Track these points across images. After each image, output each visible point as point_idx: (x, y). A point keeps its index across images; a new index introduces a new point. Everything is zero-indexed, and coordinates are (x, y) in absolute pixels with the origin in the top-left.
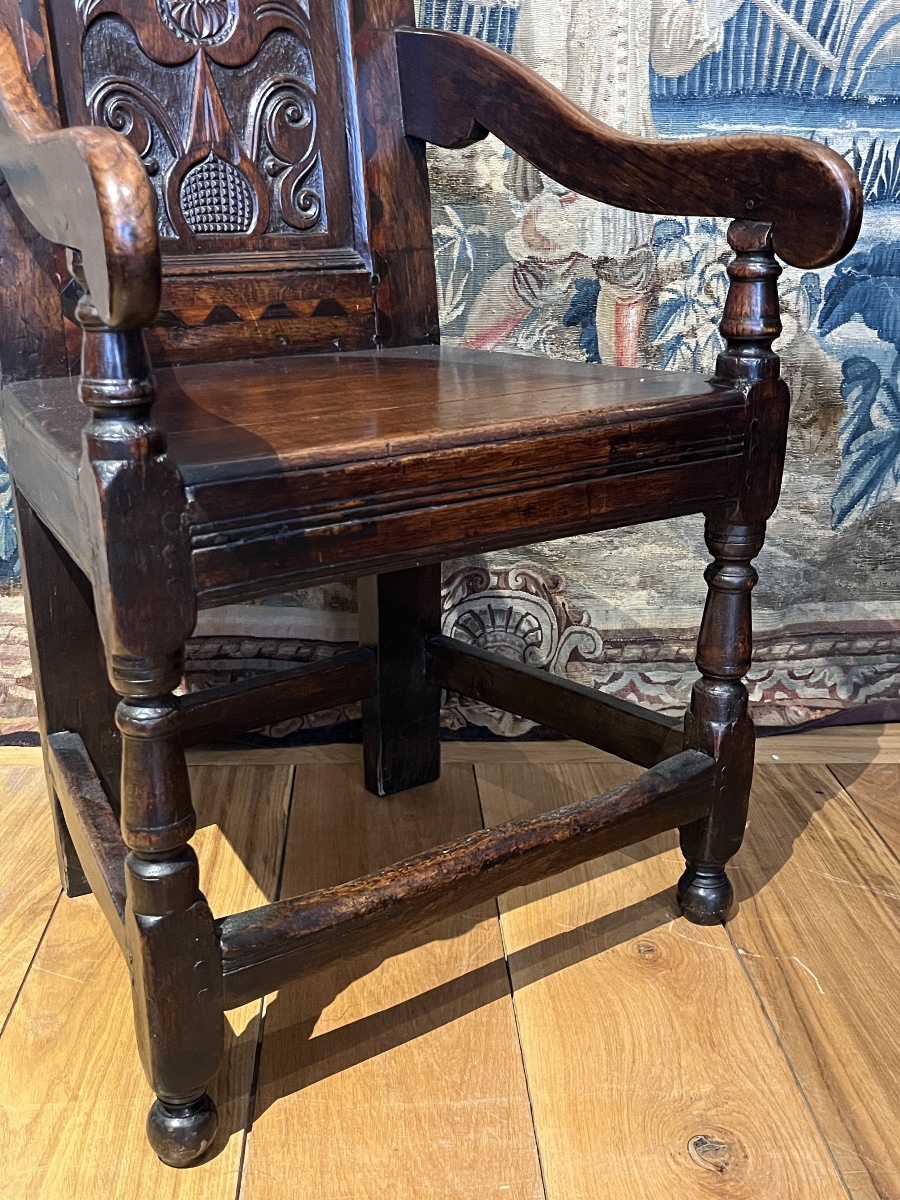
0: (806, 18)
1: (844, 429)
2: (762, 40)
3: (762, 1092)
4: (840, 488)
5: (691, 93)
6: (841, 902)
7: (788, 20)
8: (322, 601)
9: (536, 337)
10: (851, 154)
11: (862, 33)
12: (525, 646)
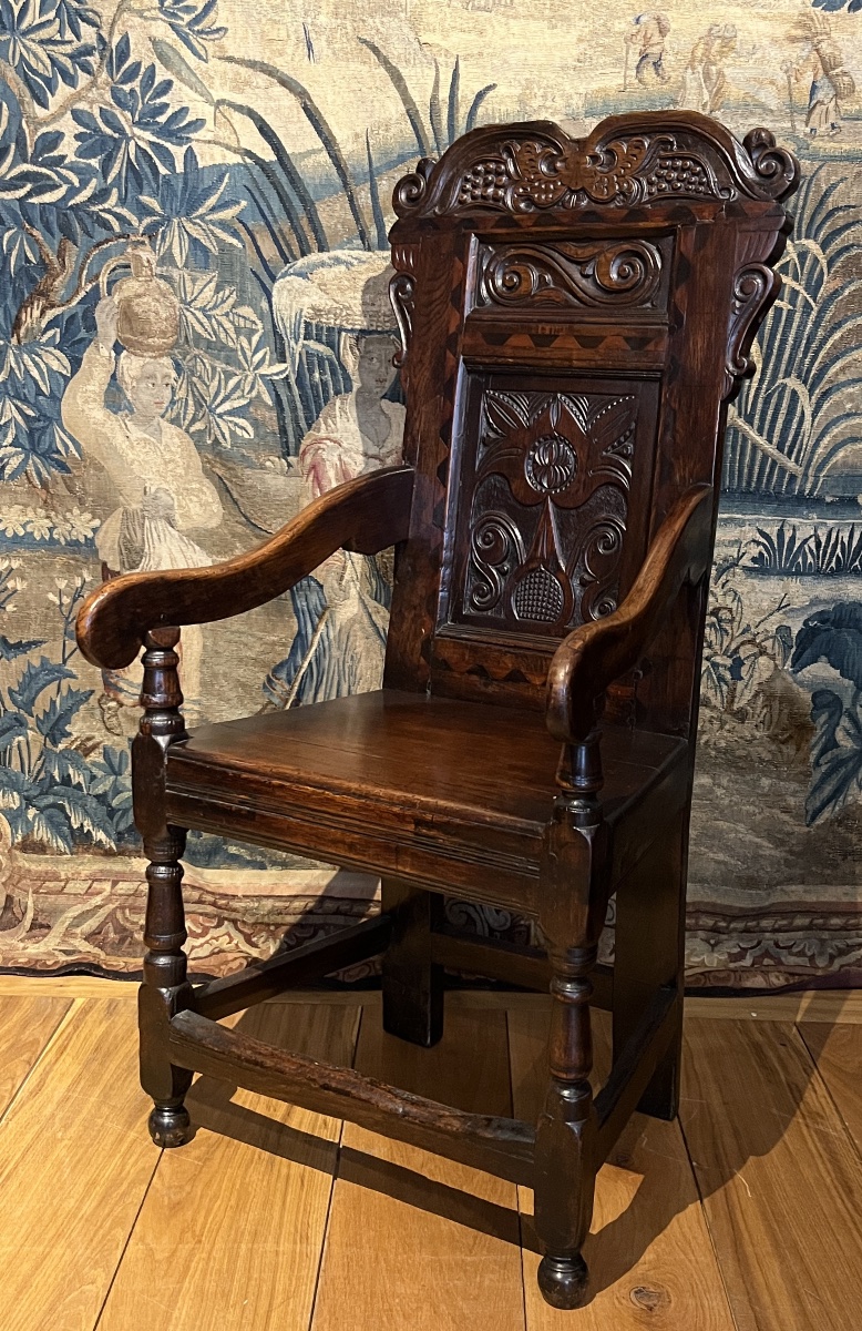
0: (775, 440)
1: (814, 746)
2: (742, 454)
3: (690, 1261)
4: (813, 793)
7: (761, 440)
10: (813, 539)
11: (820, 450)
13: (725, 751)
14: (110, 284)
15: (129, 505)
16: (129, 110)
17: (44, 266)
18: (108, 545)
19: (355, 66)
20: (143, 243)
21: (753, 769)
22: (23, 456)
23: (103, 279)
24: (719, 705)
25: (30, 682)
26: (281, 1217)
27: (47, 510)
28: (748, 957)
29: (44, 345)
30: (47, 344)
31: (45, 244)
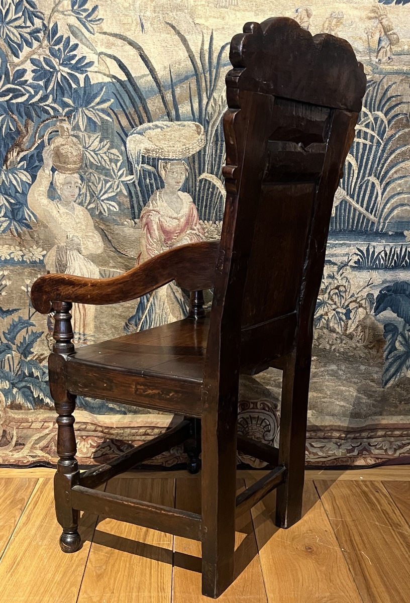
0: (365, 206)
1: (385, 350)
2: (349, 213)
3: (347, 596)
4: (385, 372)
6: (381, 533)
7: (358, 206)
10: (383, 252)
11: (385, 210)
12: (264, 431)
13: (343, 353)
14: (49, 140)
15: (60, 243)
16: (58, 58)
17: (18, 132)
18: (50, 263)
19: (164, 35)
20: (65, 120)
21: (357, 362)
22: (9, 222)
23: (46, 138)
24: (340, 332)
25: (13, 328)
26: (150, 580)
27: (20, 247)
29: (19, 169)
30: (20, 169)
31: (19, 122)
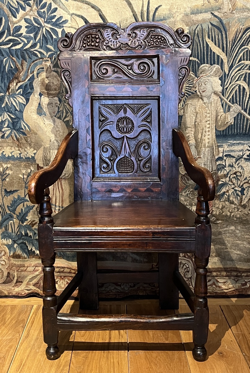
2: (244, 122)
5: (226, 134)
8: (131, 260)
9: (187, 193)
12: (185, 272)
13: (239, 218)
14: (37, 74)
15: (45, 145)
16: (43, 18)
17: (17, 69)
18: (39, 158)
20: (48, 60)
21: (248, 224)
22: (10, 131)
23: (35, 73)
24: (237, 203)
25: (14, 203)
27: (18, 148)
28: (248, 284)
30: (18, 94)
31: (17, 62)
